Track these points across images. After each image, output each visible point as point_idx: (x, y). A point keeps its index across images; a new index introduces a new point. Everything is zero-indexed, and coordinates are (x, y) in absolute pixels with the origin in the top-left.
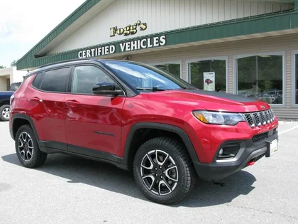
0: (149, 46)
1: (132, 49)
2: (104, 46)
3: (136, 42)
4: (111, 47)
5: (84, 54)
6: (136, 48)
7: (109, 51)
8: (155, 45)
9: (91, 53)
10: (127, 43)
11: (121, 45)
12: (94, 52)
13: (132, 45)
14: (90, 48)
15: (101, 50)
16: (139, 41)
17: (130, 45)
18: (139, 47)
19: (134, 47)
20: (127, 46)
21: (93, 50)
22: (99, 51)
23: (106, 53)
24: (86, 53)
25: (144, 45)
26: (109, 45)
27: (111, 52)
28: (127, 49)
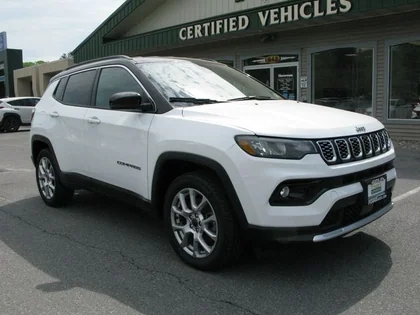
0: (317, 14)
1: (283, 20)
2: (228, 16)
3: (290, 8)
4: (240, 18)
5: (189, 32)
6: (290, 19)
7: (237, 25)
8: (329, 12)
9: (203, 30)
10: (272, 11)
11: (260, 14)
12: (209, 28)
13: (283, 14)
14: (201, 22)
15: (222, 24)
16: (296, 6)
17: (279, 14)
18: (296, 18)
19: (286, 18)
20: (273, 16)
21: (206, 25)
22: (219, 26)
23: (231, 29)
24: (193, 30)
25: (306, 13)
26: (237, 14)
27: (241, 28)
28: (272, 22)
